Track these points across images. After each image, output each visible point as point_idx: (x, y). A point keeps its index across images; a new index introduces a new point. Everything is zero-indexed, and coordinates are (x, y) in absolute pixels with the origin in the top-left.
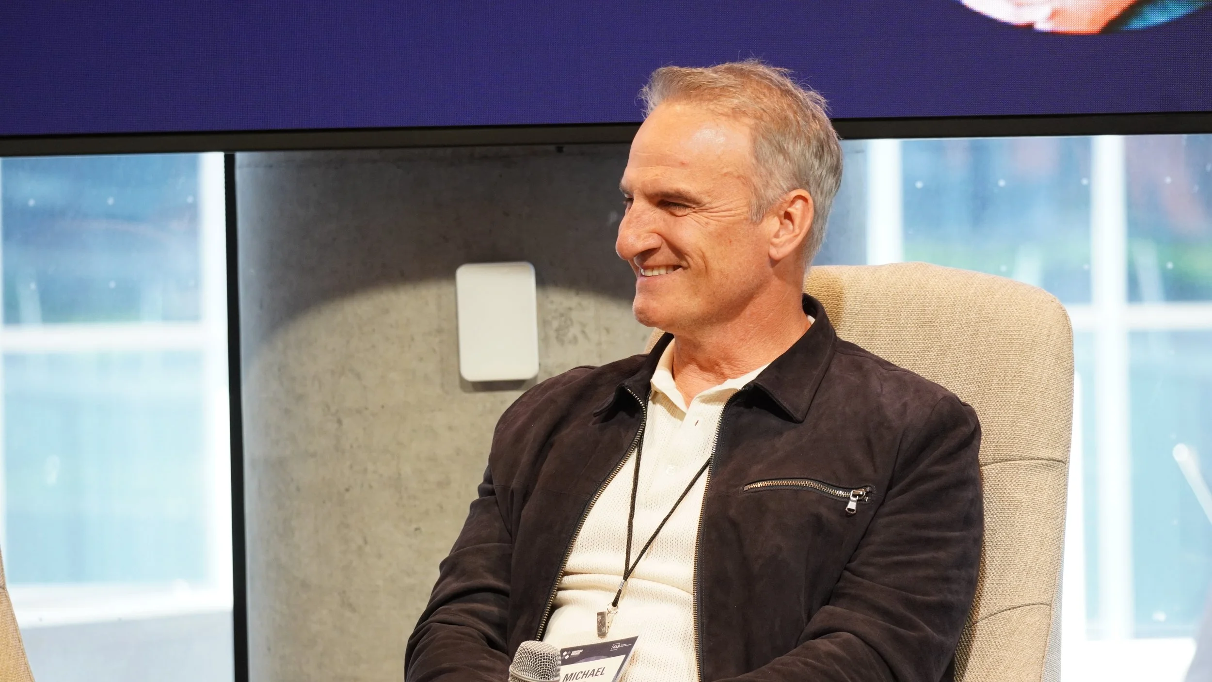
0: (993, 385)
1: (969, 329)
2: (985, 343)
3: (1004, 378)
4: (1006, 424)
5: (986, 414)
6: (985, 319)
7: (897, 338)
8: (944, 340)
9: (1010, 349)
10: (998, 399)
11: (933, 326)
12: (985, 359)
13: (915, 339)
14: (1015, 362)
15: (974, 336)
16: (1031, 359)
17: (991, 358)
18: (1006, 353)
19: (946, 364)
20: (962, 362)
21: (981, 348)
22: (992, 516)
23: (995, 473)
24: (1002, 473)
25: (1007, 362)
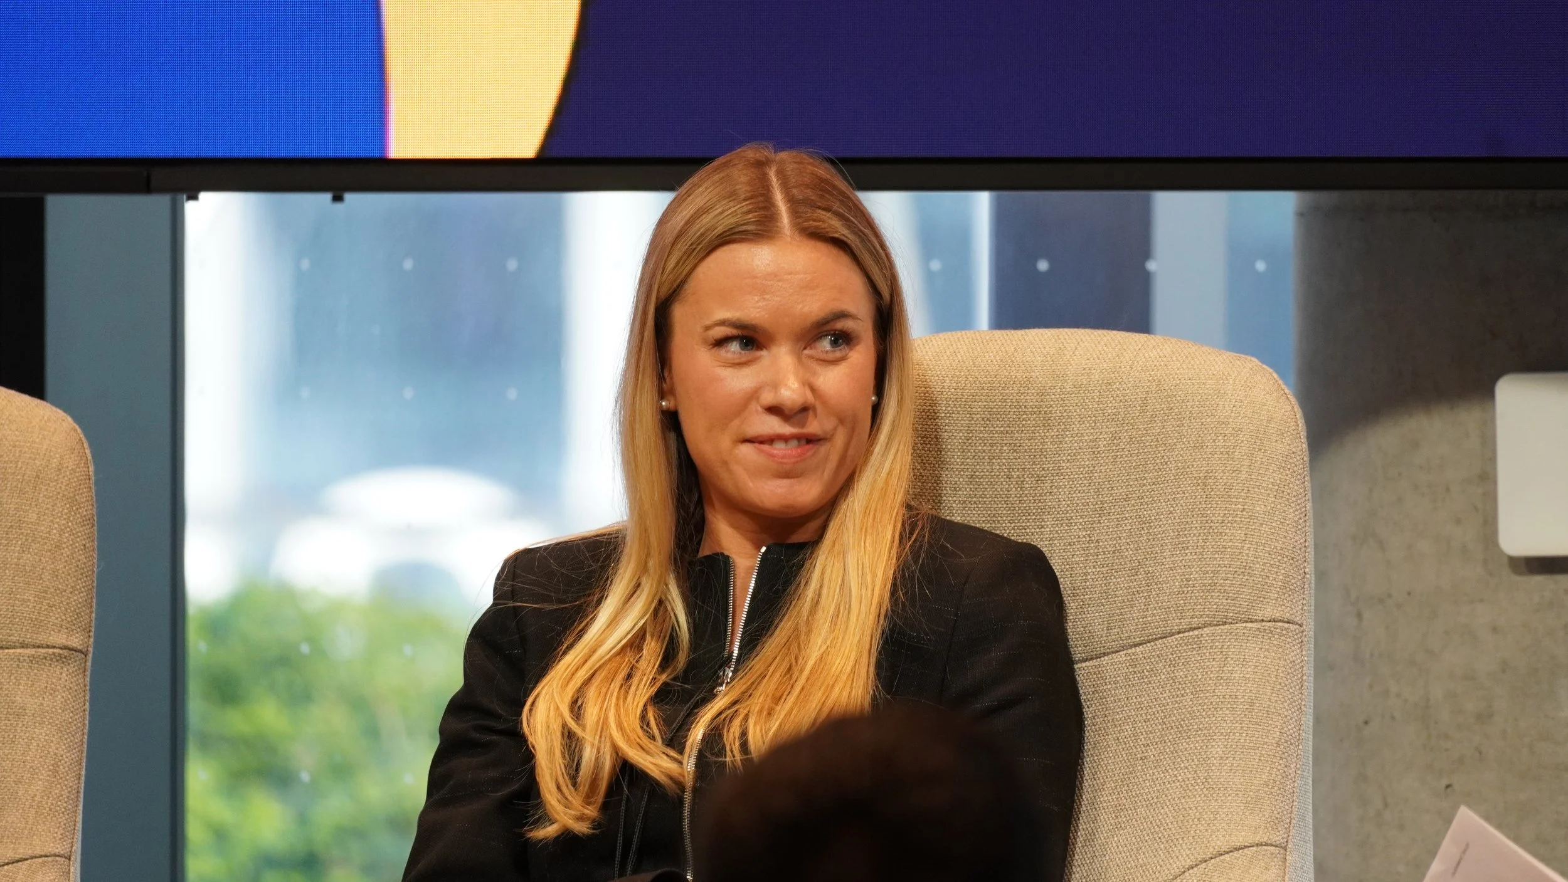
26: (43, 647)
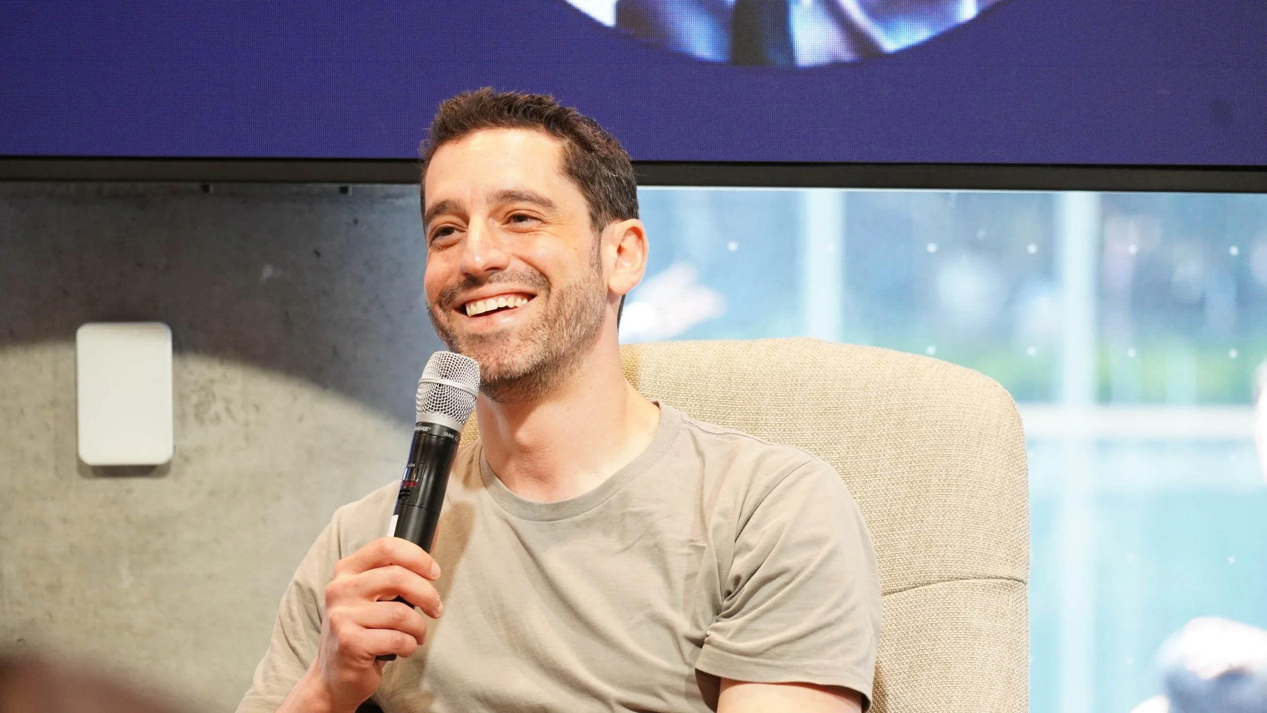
0: (931, 486)
1: (891, 417)
2: (915, 435)
3: (945, 478)
4: (953, 534)
5: (925, 522)
6: (912, 406)
7: (790, 427)
8: (856, 430)
9: (952, 443)
10: (940, 503)
11: (840, 413)
12: (917, 455)
13: (816, 429)
14: (959, 458)
15: (899, 426)
16: (980, 456)
17: (926, 454)
18: (946, 448)
19: (861, 460)
20: (884, 458)
21: (910, 440)
22: (943, 646)
23: (943, 594)
24: (953, 594)
25: (949, 458)
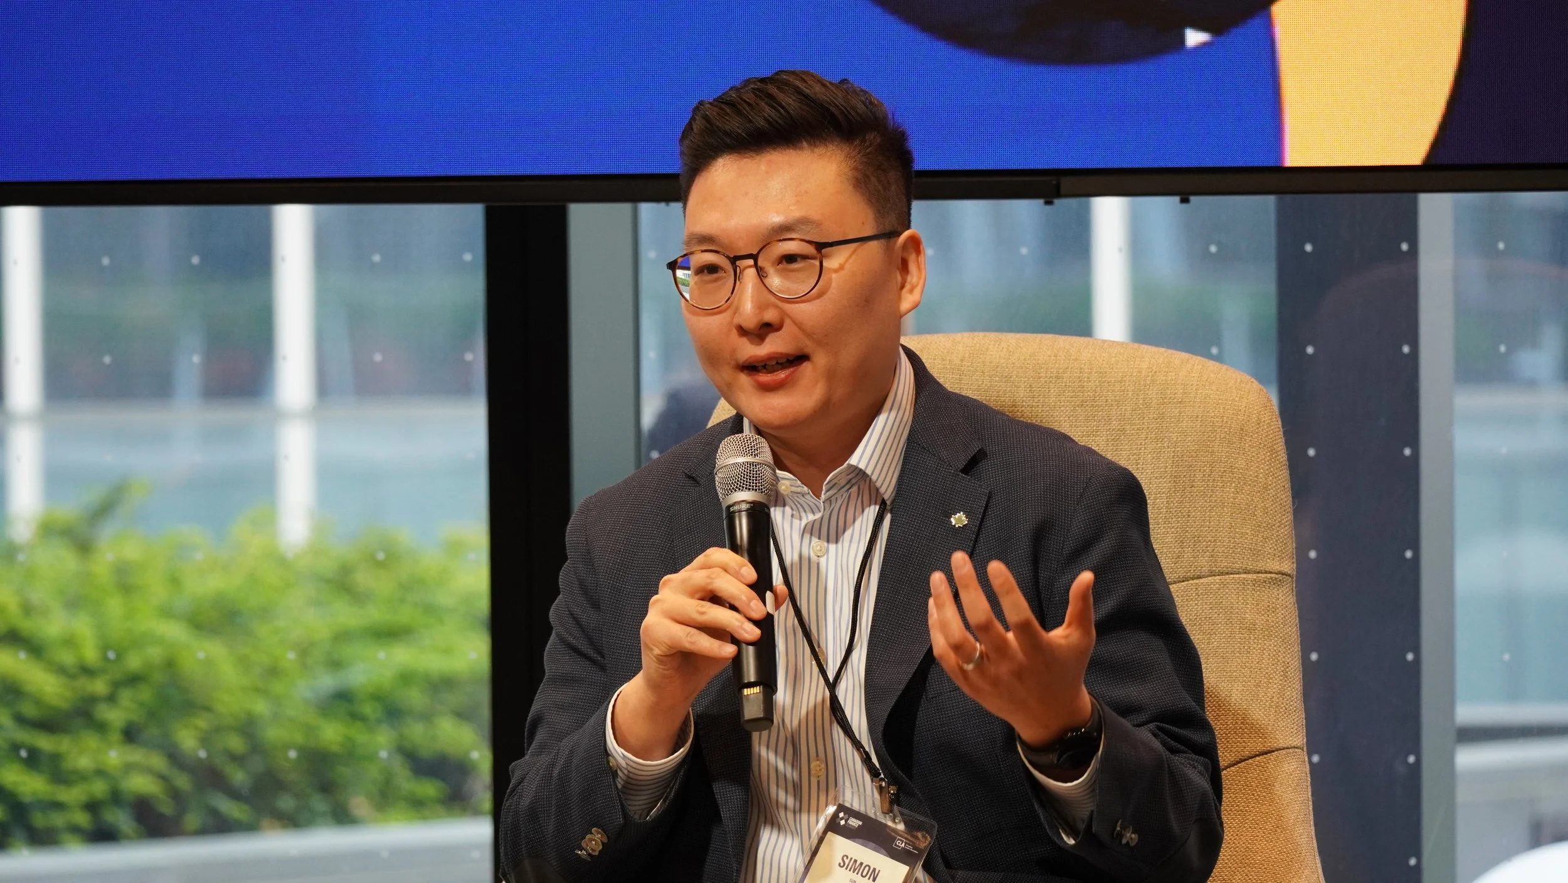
26: (1262, 573)
